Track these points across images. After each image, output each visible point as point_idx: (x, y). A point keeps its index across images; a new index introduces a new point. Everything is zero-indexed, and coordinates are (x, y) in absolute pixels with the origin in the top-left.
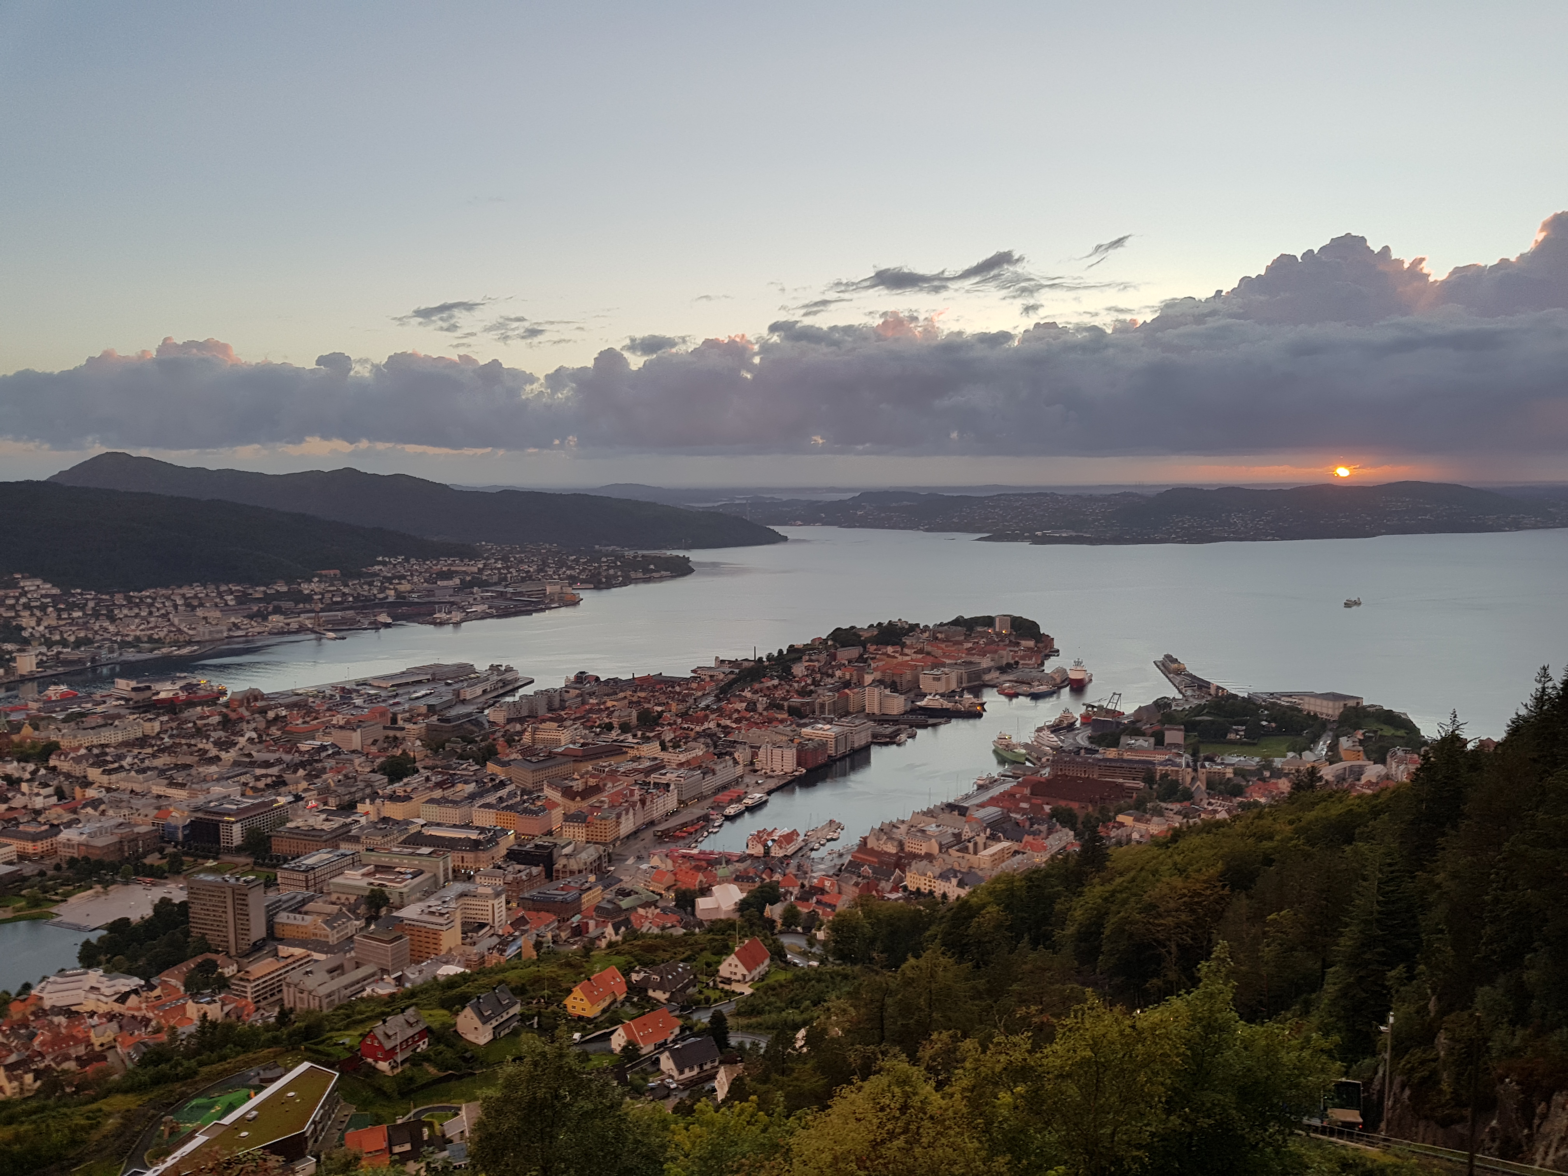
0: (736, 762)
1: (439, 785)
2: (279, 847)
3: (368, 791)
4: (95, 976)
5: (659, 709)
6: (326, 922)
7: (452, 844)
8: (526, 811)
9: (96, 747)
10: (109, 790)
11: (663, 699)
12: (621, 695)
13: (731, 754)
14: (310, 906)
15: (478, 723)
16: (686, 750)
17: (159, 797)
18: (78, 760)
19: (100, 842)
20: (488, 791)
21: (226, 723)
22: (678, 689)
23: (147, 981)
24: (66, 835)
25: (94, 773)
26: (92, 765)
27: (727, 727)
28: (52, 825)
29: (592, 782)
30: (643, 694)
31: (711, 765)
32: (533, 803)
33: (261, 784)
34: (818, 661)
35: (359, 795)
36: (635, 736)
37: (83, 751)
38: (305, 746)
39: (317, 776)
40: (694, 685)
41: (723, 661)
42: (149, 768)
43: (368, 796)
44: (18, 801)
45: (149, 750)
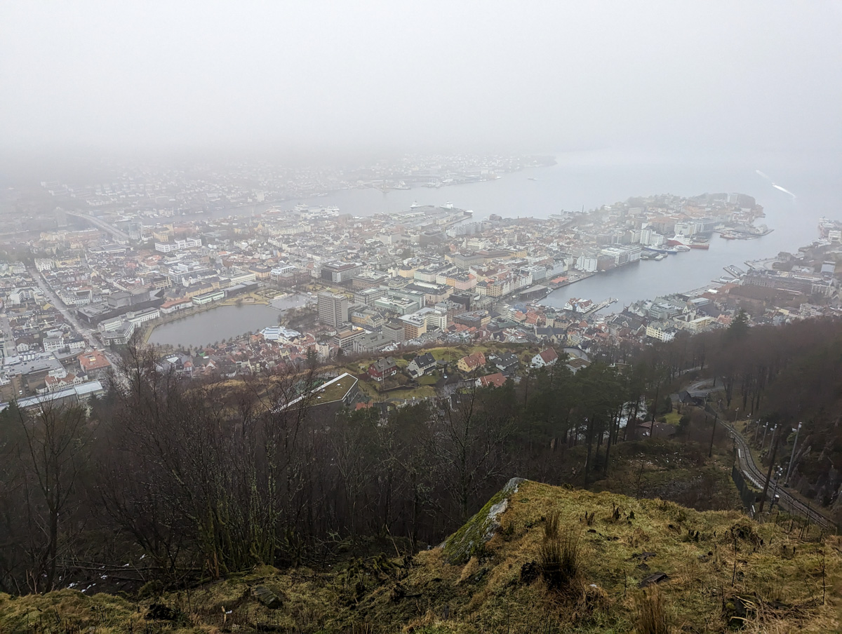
0: (564, 264)
1: (423, 263)
2: (355, 283)
3: (393, 263)
4: (282, 329)
5: (529, 235)
6: (372, 318)
7: (426, 290)
8: (460, 278)
9: (286, 235)
10: (290, 254)
11: (531, 230)
12: (511, 227)
13: (562, 260)
14: (366, 311)
15: (442, 235)
16: (540, 256)
17: (309, 258)
18: (279, 240)
19: (286, 275)
20: (444, 268)
21: (336, 229)
22: (540, 225)
23: (302, 333)
24: (274, 271)
25: (285, 246)
26: (284, 243)
27: (562, 246)
28: (269, 267)
29: (492, 268)
30: (522, 227)
31: (552, 264)
32: (463, 276)
33: (349, 257)
34: (617, 215)
35: (389, 265)
36: (515, 248)
37: (281, 237)
38: (368, 242)
39: (373, 255)
40: (549, 224)
41: (565, 212)
42: (306, 246)
43: (392, 266)
44: (257, 256)
45: (306, 238)
